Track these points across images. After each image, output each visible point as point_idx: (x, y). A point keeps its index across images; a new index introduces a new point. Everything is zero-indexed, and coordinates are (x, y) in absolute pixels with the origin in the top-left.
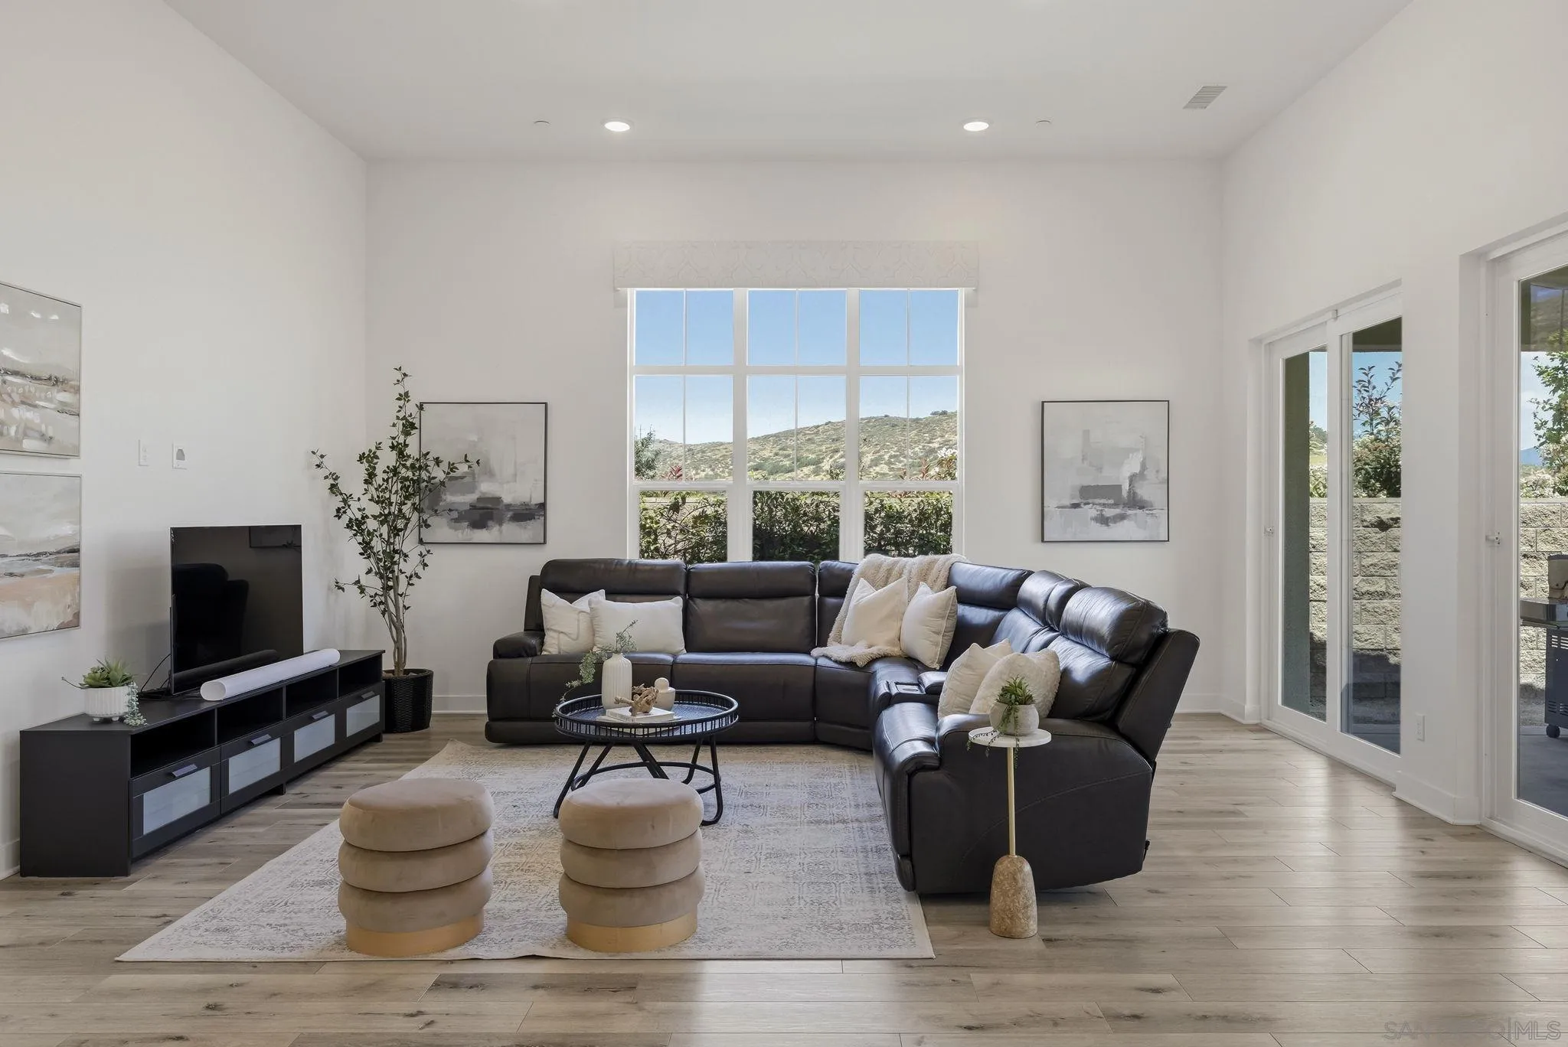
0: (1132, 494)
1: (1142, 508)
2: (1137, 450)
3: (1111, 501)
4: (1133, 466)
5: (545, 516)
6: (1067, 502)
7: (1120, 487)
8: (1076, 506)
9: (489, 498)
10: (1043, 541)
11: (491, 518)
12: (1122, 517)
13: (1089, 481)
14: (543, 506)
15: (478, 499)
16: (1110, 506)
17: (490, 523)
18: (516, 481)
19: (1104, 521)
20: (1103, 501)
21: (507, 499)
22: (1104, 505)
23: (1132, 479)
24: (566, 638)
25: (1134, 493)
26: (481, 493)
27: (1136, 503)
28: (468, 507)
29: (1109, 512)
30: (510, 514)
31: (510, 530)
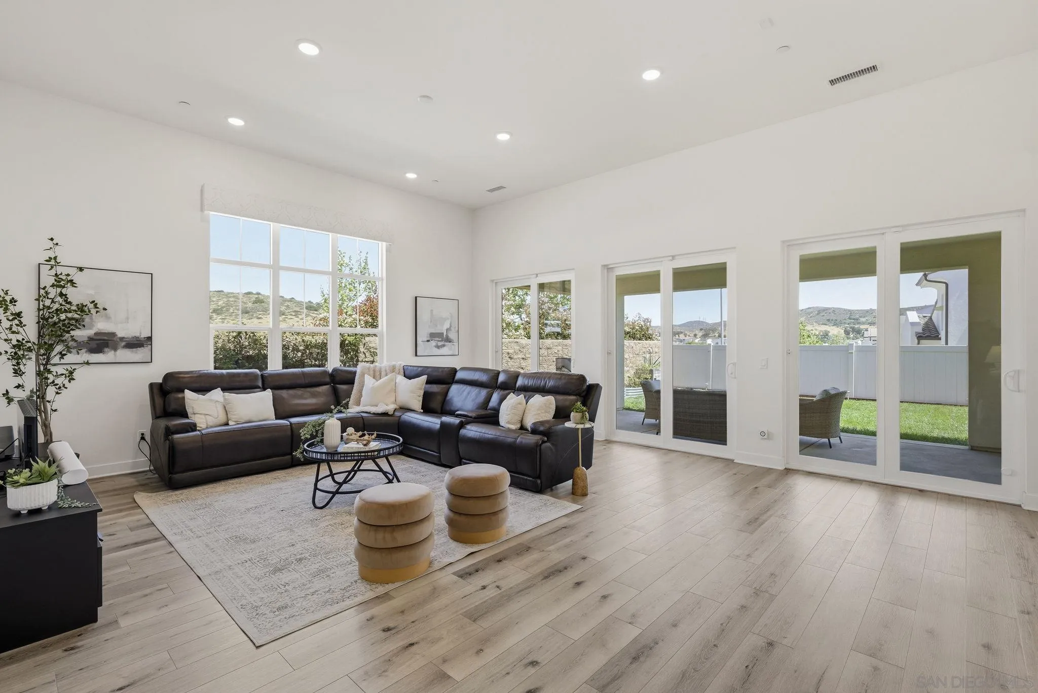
0: (447, 336)
1: (450, 342)
2: (448, 319)
3: (440, 339)
4: (447, 325)
5: (151, 345)
6: (426, 340)
7: (443, 333)
8: (428, 341)
9: (105, 333)
10: (416, 355)
11: (107, 346)
12: (444, 346)
13: (433, 331)
14: (150, 339)
15: (95, 333)
16: (440, 341)
17: (106, 350)
18: (128, 322)
19: (438, 347)
20: (438, 339)
21: (120, 334)
22: (438, 341)
23: (447, 330)
24: (211, 417)
25: (448, 336)
26: (98, 329)
27: (448, 340)
28: (86, 339)
29: (440, 344)
30: (123, 344)
31: (124, 354)
